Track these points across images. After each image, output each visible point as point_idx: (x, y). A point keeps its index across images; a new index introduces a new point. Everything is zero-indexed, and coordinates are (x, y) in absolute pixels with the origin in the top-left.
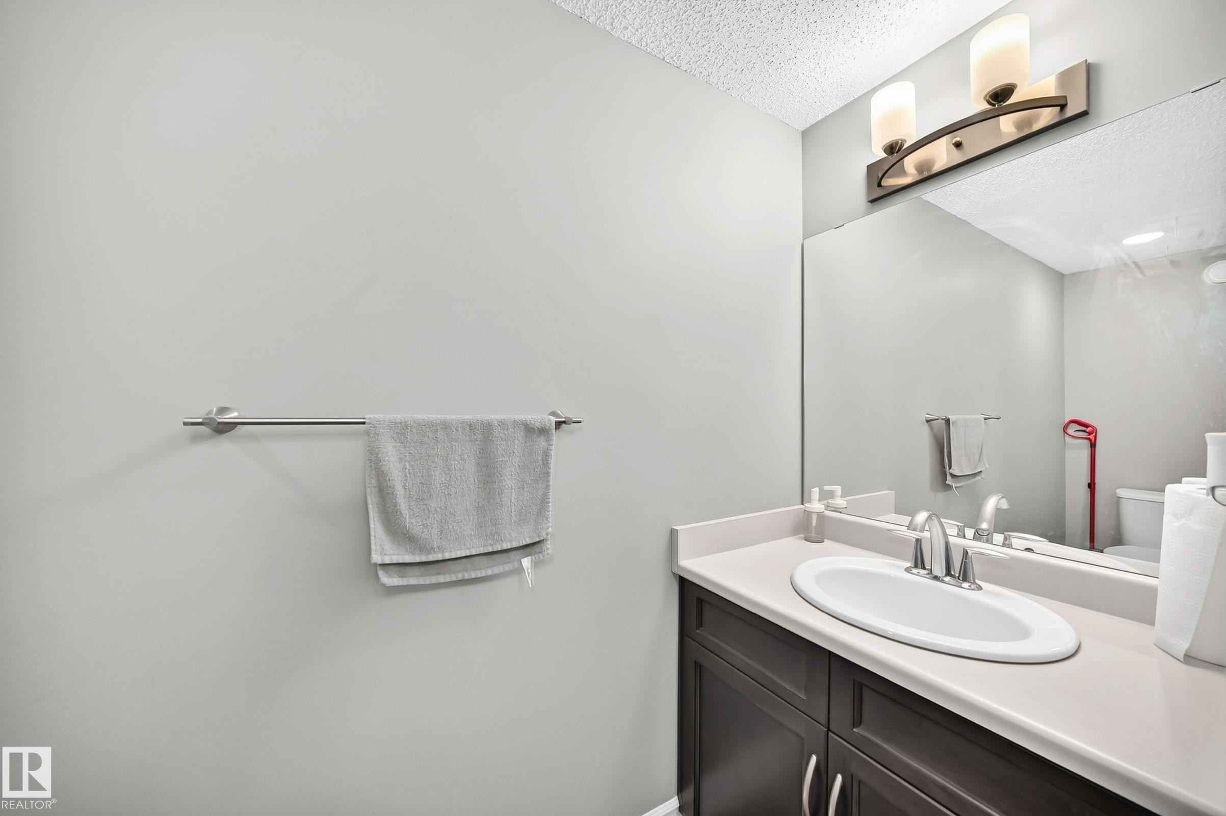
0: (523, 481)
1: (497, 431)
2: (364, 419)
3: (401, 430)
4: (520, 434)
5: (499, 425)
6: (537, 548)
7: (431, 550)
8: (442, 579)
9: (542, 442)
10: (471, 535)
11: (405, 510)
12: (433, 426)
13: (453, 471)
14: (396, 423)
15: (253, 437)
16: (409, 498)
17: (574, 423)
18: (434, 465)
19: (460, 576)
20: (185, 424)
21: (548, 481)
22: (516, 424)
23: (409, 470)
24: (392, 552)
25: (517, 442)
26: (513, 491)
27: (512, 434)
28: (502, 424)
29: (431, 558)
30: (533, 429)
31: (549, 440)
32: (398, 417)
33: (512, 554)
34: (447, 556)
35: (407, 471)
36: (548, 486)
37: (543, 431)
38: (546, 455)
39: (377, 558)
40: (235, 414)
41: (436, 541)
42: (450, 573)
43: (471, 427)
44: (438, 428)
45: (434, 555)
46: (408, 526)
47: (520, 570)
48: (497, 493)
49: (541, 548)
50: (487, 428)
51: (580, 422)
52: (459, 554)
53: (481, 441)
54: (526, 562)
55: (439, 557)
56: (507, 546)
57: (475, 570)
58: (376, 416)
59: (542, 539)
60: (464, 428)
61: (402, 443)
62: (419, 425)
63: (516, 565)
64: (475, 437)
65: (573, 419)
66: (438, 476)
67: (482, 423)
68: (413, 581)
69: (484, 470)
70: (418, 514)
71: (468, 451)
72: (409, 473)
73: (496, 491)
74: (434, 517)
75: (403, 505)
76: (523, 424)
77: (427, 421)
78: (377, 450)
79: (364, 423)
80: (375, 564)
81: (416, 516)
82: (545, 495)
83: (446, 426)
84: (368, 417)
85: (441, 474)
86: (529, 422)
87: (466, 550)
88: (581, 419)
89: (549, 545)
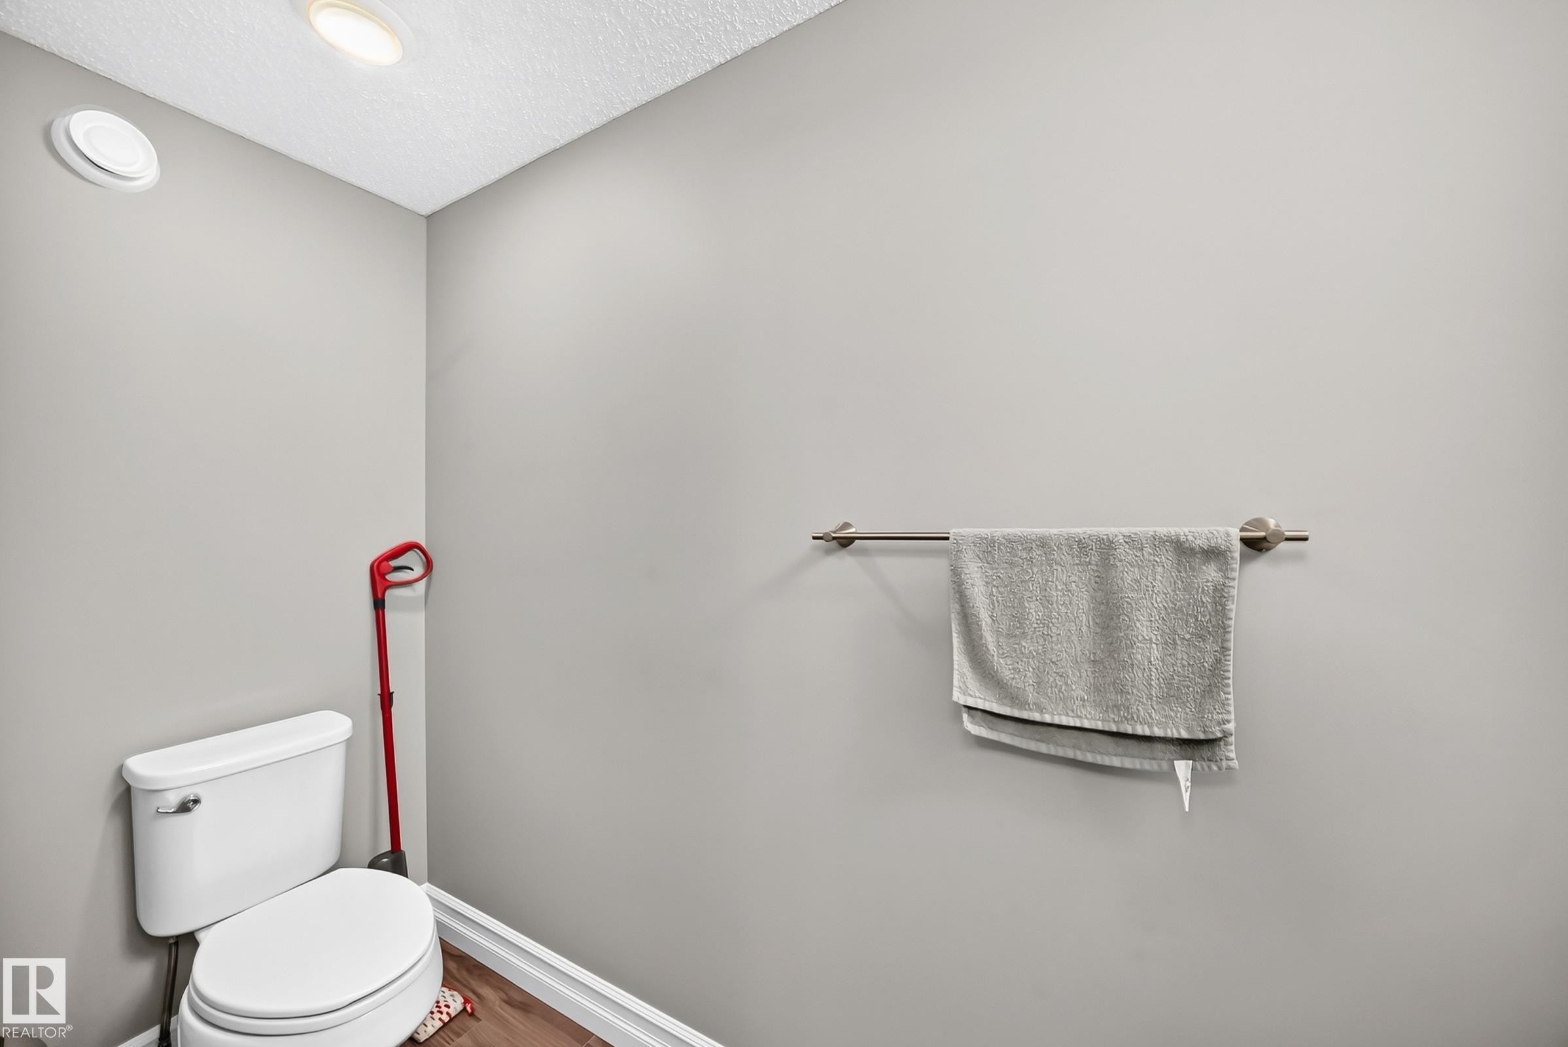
0: (1175, 633)
1: (1122, 551)
2: (949, 533)
3: (988, 548)
4: (1167, 558)
5: (1126, 542)
6: (1206, 752)
7: (1023, 705)
8: (1043, 748)
9: (1211, 573)
10: (1083, 700)
11: (992, 647)
12: (1026, 543)
13: (1055, 605)
14: (981, 539)
15: (864, 552)
16: (998, 633)
17: (1288, 539)
18: (1028, 594)
19: (1070, 754)
20: (814, 538)
21: (1224, 641)
22: (1158, 542)
23: (997, 597)
24: (977, 694)
25: (1160, 569)
26: (1154, 646)
27: (1152, 558)
28: (1130, 540)
29: (1025, 715)
30: (1192, 549)
31: (1224, 568)
32: (985, 531)
33: (1159, 746)
34: (1048, 719)
35: (995, 598)
36: (1224, 649)
37: (1214, 554)
38: (1220, 596)
39: (958, 697)
40: (853, 530)
41: (1031, 696)
42: (1056, 744)
43: (1081, 546)
44: (1034, 546)
45: (1031, 714)
46: (996, 667)
47: (1171, 777)
48: (1123, 645)
49: (1214, 753)
50: (1106, 547)
51: (1305, 539)
52: (1065, 721)
53: (1097, 565)
54: (1183, 768)
55: (1036, 716)
56: (1143, 730)
57: (1092, 752)
58: (961, 530)
59: (1211, 737)
60: (1071, 548)
61: (988, 563)
62: (1009, 541)
63: (1165, 766)
64: (1087, 560)
65: (1286, 533)
66: (1034, 610)
67: (1100, 540)
68: (1005, 739)
69: (1102, 608)
70: (1008, 654)
71: (1076, 579)
72: (997, 601)
73: (1121, 642)
74: (1029, 662)
75: (989, 639)
76: (1171, 542)
77: (1019, 536)
78: (959, 570)
79: (947, 539)
80: (956, 703)
81: (1006, 657)
82: (1219, 664)
83: (1043, 543)
84: (953, 532)
85: (1037, 607)
86: (1182, 538)
87: (1076, 719)
88: (1307, 533)
89: (1231, 751)
